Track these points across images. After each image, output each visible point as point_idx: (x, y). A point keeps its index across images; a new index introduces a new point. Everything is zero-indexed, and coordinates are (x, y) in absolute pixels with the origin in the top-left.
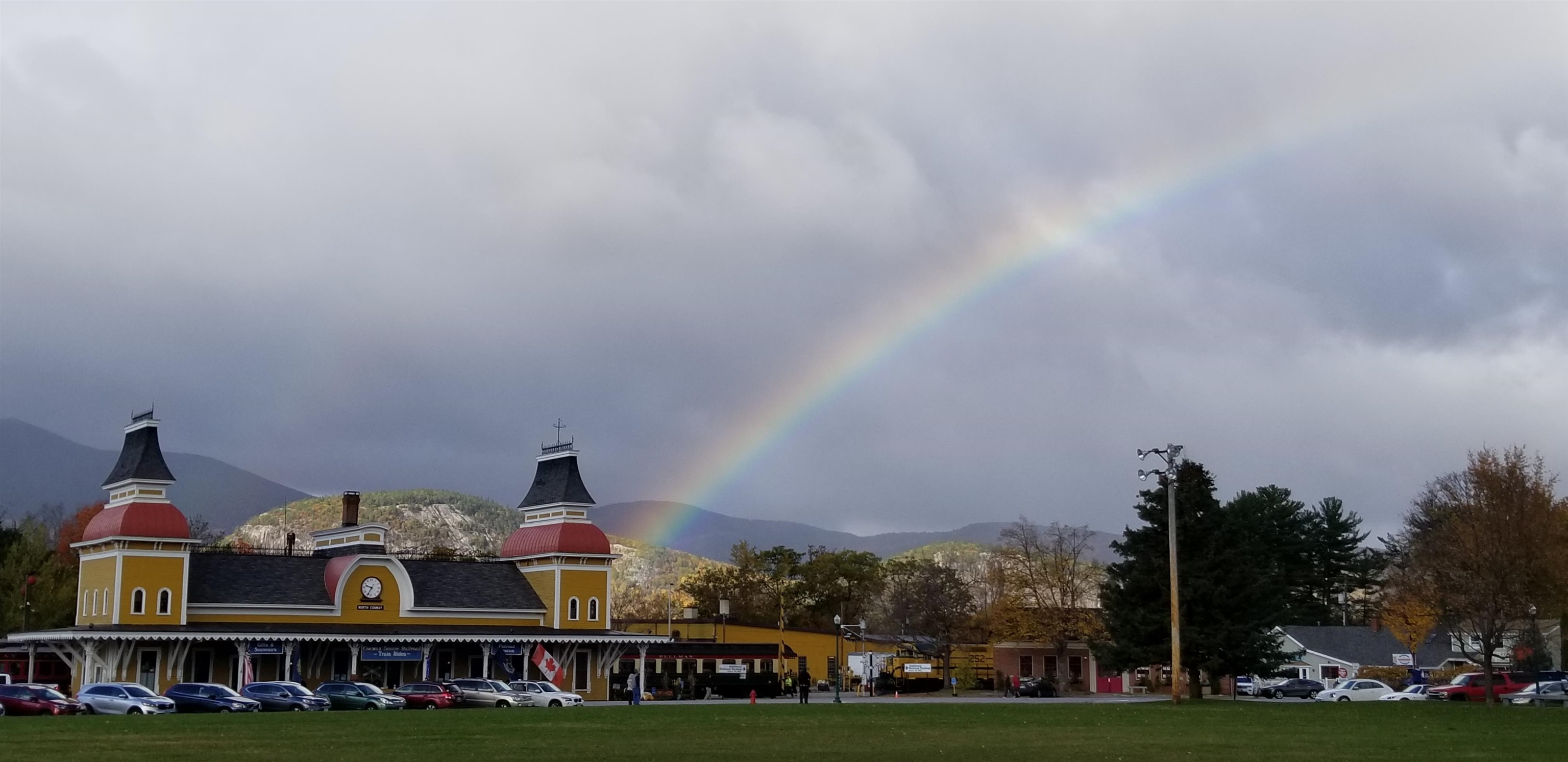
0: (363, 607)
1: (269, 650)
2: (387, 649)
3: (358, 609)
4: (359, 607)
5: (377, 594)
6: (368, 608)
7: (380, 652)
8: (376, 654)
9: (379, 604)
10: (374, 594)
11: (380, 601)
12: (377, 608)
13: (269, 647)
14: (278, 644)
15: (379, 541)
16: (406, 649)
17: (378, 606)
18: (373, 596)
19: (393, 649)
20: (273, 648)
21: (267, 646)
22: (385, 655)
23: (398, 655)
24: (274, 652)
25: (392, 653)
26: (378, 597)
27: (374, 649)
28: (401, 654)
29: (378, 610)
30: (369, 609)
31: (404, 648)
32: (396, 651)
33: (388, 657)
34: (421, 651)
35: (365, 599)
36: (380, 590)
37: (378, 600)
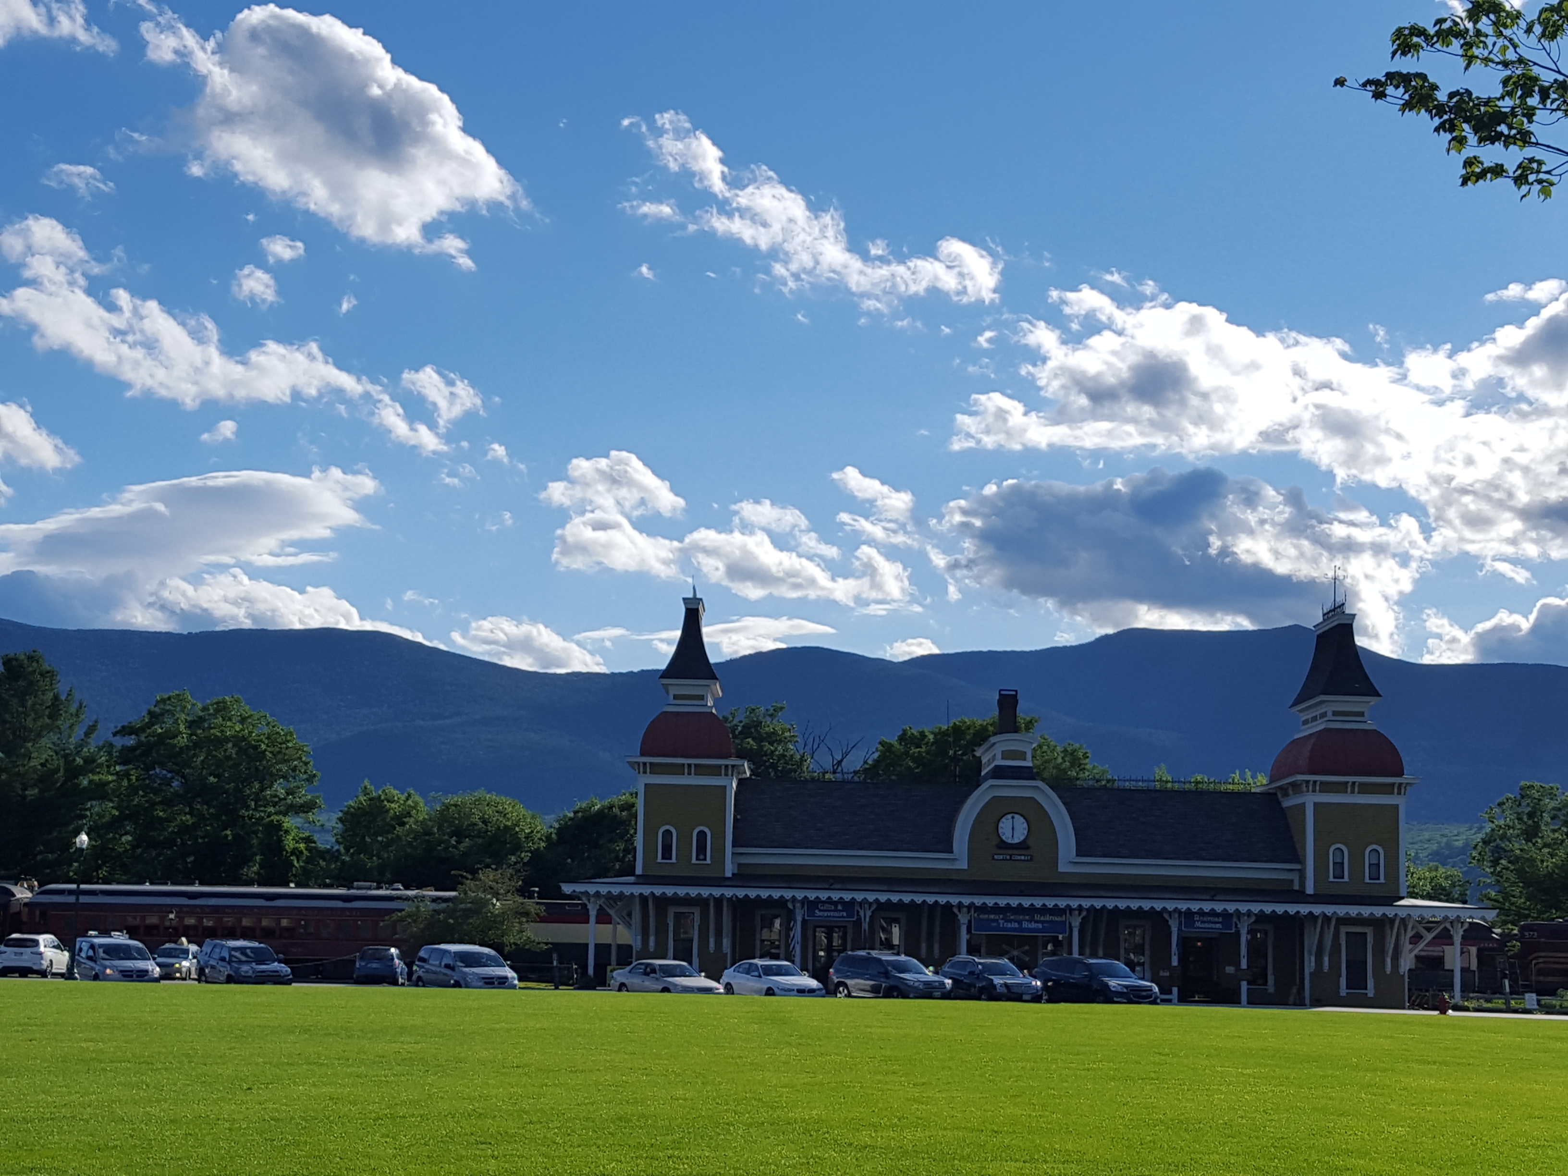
0: (1001, 857)
1: (836, 914)
2: (1012, 917)
3: (993, 858)
4: (996, 857)
5: (1022, 838)
6: (1008, 857)
7: (1001, 922)
8: (995, 924)
9: (1023, 852)
10: (1019, 838)
11: (1027, 848)
12: (1023, 858)
13: (836, 910)
14: (849, 906)
15: (1025, 760)
16: (1042, 918)
17: (1024, 855)
18: (1016, 841)
19: (1021, 917)
20: (840, 911)
21: (833, 908)
22: (1009, 925)
23: (1030, 926)
24: (843, 917)
25: (1020, 922)
26: (1024, 841)
27: (992, 917)
28: (1033, 925)
29: (1024, 860)
30: (1011, 859)
31: (1037, 917)
32: (1027, 921)
33: (1014, 929)
34: (1065, 922)
35: (1003, 845)
36: (1026, 832)
37: (1023, 846)
